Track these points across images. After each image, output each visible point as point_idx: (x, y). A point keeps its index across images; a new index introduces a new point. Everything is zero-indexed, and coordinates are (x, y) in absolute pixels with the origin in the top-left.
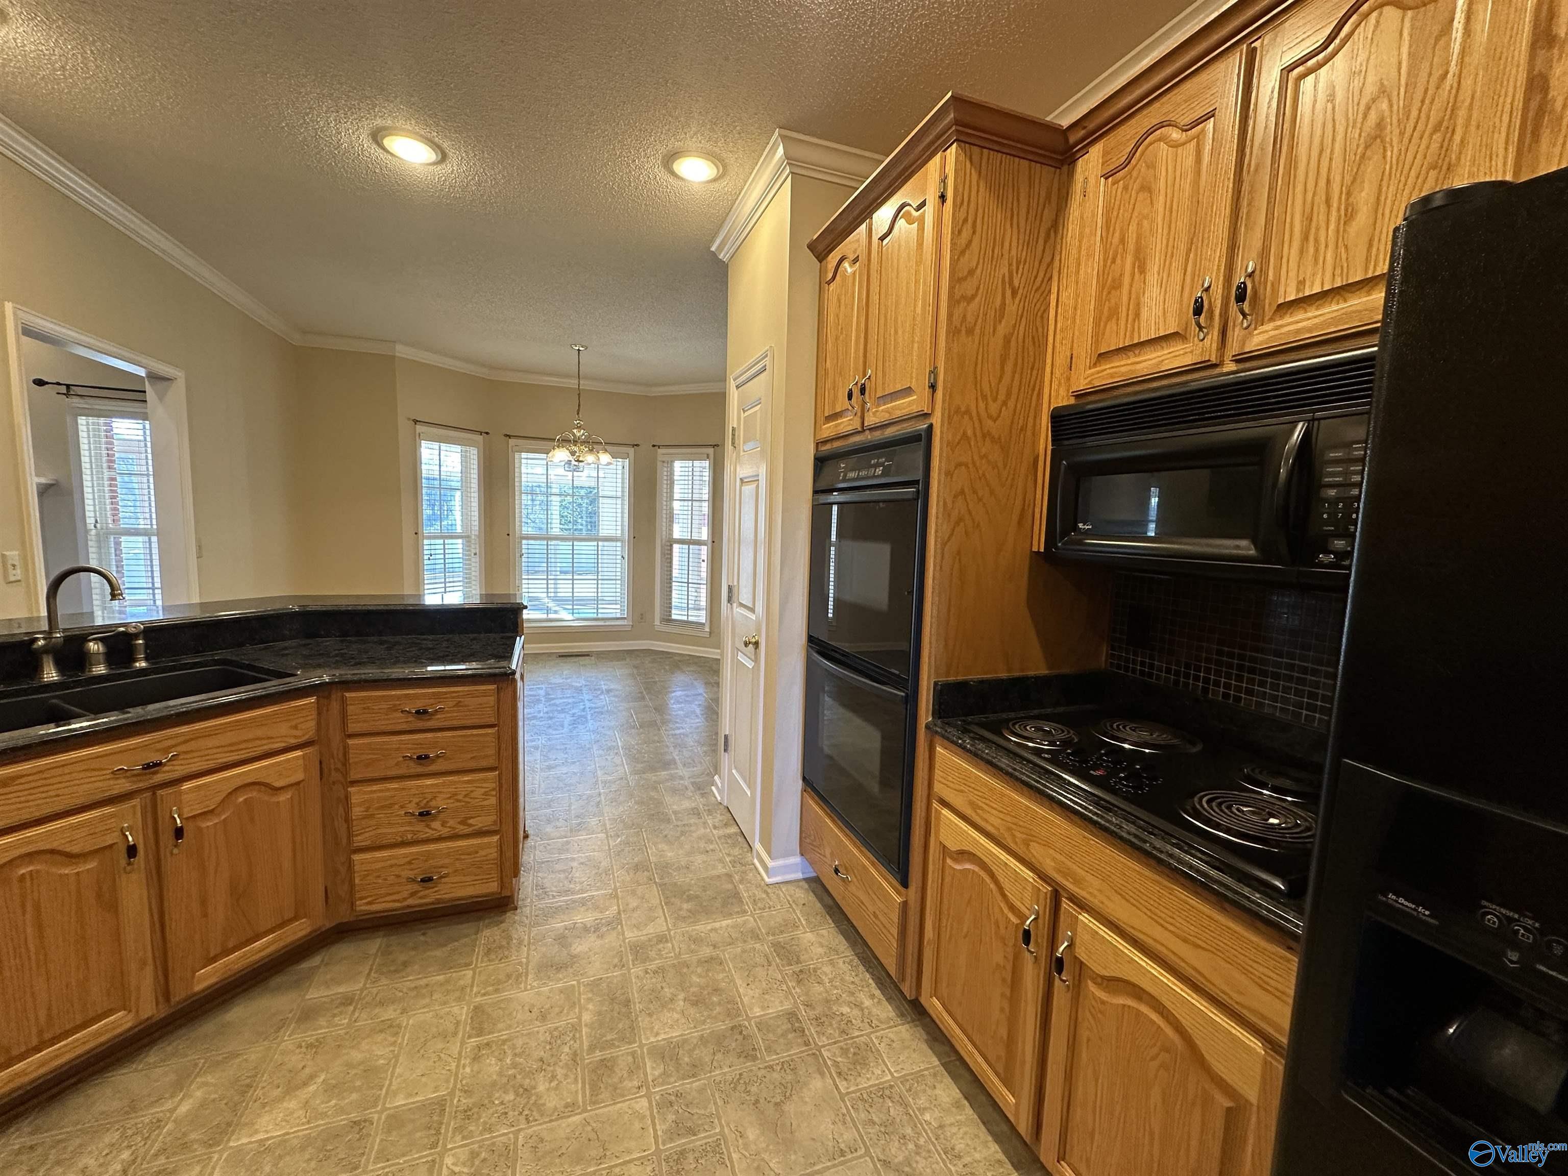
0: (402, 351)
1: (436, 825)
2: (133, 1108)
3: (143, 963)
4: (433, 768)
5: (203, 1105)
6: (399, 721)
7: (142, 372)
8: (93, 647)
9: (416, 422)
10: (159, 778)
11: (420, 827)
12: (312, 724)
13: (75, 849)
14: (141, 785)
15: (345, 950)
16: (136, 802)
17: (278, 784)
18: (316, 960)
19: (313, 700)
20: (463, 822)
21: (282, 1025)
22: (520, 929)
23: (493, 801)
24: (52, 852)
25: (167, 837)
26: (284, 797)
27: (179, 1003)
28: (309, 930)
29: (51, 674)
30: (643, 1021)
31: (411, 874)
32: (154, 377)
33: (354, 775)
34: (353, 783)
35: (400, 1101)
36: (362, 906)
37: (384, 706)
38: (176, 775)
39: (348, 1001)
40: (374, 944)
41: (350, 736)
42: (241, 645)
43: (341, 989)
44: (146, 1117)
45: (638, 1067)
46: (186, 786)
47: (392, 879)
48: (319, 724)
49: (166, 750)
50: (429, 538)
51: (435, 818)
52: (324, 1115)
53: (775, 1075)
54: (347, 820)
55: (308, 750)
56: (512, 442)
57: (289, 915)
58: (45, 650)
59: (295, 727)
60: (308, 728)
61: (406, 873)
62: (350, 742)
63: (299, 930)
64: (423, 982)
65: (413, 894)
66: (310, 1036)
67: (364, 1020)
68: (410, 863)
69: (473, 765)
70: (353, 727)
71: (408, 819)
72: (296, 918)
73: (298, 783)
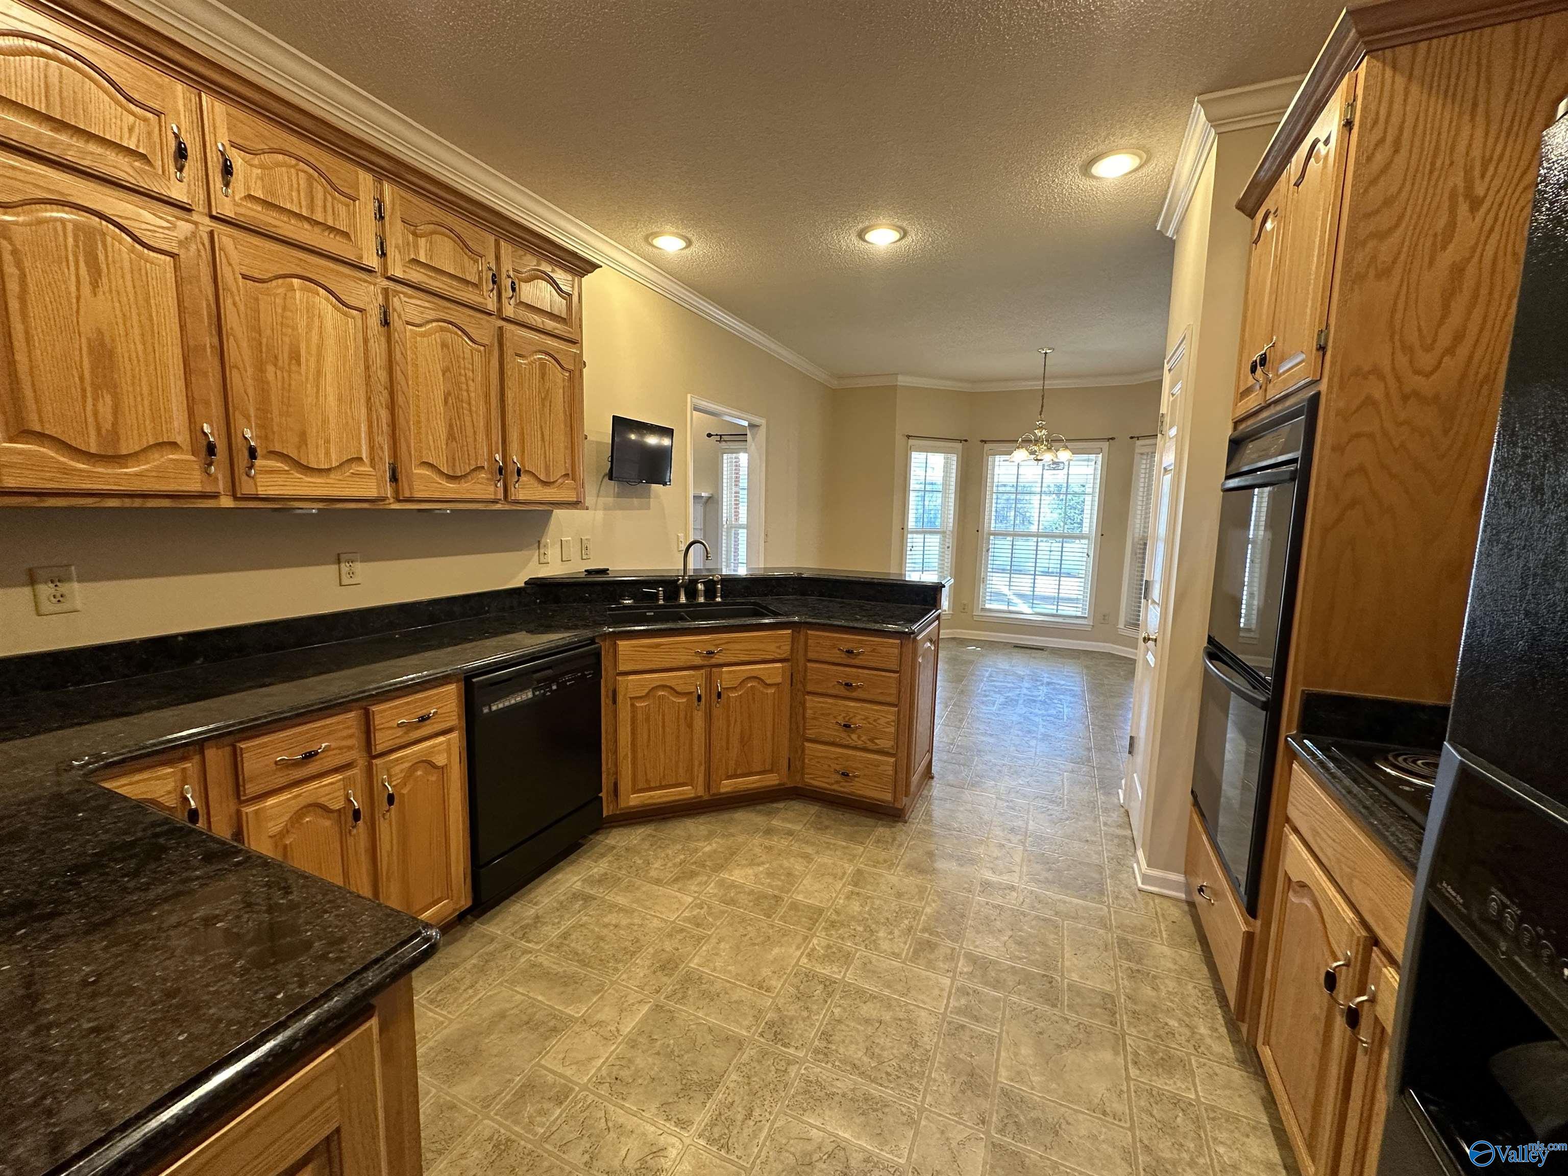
0: (902, 380)
1: (854, 736)
2: (689, 838)
3: (700, 764)
4: (854, 694)
5: (715, 851)
6: (836, 656)
7: (746, 424)
8: (700, 587)
9: (909, 437)
10: (713, 661)
11: (844, 735)
12: (788, 648)
13: (678, 689)
14: (706, 663)
15: (797, 806)
16: (703, 671)
17: (768, 682)
18: (781, 805)
19: (789, 631)
20: (872, 740)
21: (757, 830)
22: (904, 836)
23: (892, 730)
24: (671, 688)
25: (714, 696)
26: (771, 691)
27: (714, 795)
28: (777, 782)
29: (683, 600)
30: (970, 934)
31: (838, 768)
32: (752, 426)
33: (810, 688)
34: (809, 693)
35: (800, 897)
36: (808, 779)
37: (828, 643)
38: (721, 661)
39: (790, 833)
40: (813, 809)
41: (809, 661)
42: (766, 595)
43: (789, 826)
44: (692, 845)
45: (953, 959)
46: (725, 669)
47: (826, 767)
48: (792, 650)
49: (717, 646)
50: (912, 533)
51: (854, 731)
52: (763, 884)
53: (1067, 1027)
54: (804, 717)
55: (785, 664)
56: (987, 446)
57: (768, 767)
58: (682, 585)
59: (779, 647)
60: (785, 650)
61: (834, 766)
62: (809, 664)
63: (772, 780)
64: (833, 841)
65: (837, 782)
66: (767, 843)
67: (795, 847)
68: (837, 759)
69: (881, 698)
70: (811, 655)
71: (837, 727)
72: (771, 771)
73: (778, 684)
